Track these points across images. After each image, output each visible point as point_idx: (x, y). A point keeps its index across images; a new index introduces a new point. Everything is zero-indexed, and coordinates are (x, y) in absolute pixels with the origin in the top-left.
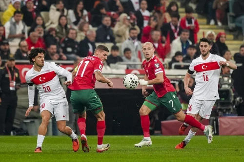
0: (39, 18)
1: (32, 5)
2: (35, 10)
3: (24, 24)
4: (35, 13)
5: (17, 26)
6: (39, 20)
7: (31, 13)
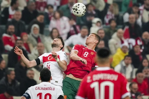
0: (145, 61)
1: (139, 48)
2: (141, 53)
3: (133, 66)
4: (141, 57)
5: (127, 69)
6: (145, 62)
7: (138, 56)
